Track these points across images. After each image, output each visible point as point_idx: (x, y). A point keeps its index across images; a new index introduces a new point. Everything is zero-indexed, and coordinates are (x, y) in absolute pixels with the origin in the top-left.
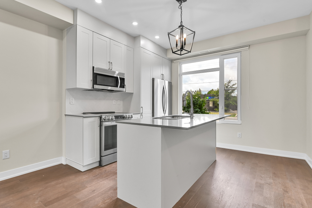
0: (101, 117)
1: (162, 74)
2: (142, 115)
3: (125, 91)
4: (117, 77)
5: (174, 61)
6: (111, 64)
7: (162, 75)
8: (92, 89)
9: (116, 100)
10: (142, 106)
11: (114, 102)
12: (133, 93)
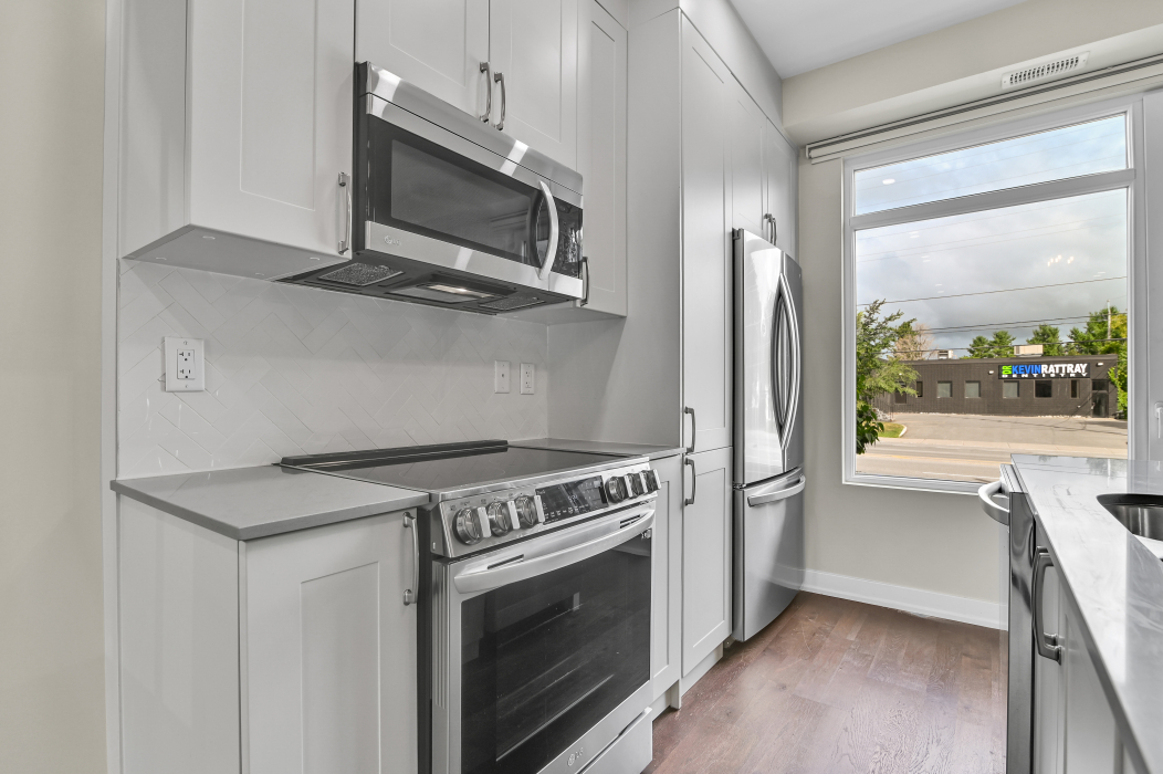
0: (425, 517)
1: (767, 216)
2: (688, 462)
3: (585, 301)
4: (541, 194)
5: (814, 153)
6: (497, 88)
7: (766, 220)
8: (349, 255)
9: (511, 365)
10: (688, 404)
11: (498, 376)
12: (623, 318)
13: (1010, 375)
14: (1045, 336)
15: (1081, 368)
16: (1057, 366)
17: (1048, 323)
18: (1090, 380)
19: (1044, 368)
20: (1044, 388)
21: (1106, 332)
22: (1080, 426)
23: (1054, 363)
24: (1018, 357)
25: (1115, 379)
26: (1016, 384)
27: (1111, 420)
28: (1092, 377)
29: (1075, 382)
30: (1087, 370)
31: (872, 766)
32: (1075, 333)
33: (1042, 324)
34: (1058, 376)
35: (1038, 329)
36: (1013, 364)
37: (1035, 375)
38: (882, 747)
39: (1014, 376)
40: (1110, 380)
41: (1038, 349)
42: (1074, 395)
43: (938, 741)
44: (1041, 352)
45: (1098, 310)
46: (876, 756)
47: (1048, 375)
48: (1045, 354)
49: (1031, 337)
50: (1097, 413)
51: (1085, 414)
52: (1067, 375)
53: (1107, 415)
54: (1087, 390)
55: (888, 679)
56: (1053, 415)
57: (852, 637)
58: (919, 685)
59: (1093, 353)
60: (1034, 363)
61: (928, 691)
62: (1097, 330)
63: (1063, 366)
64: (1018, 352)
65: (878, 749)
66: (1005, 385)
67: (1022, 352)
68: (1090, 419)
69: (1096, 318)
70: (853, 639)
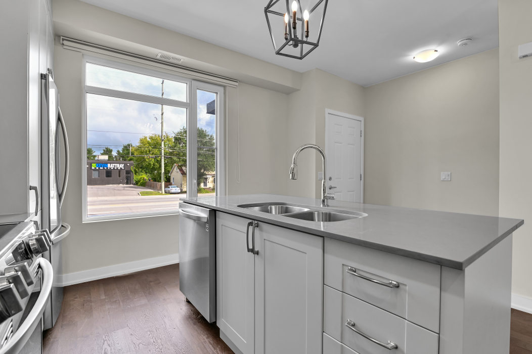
13: (95, 168)
14: (108, 152)
15: (122, 166)
16: (114, 165)
17: (109, 147)
18: (125, 171)
19: (109, 165)
20: (109, 173)
21: (129, 153)
22: (123, 188)
23: (113, 163)
24: (98, 160)
25: (133, 170)
26: (98, 172)
27: (132, 185)
28: (126, 169)
29: (120, 171)
30: (124, 166)
31: (152, 341)
32: (118, 151)
33: (106, 147)
34: (114, 168)
35: (105, 149)
36: (97, 163)
37: (105, 168)
38: (150, 331)
39: (97, 168)
40: (131, 171)
41: (106, 157)
42: (120, 176)
43: (165, 316)
44: (107, 158)
45: (126, 144)
46: (150, 336)
47: (110, 168)
48: (109, 160)
49: (102, 152)
50: (127, 183)
51: (123, 184)
52: (117, 168)
53: (130, 184)
54: (124, 174)
55: (131, 305)
56: (112, 184)
57: (103, 297)
58: (144, 301)
59: (125, 160)
60: (105, 163)
61: (148, 301)
62: (126, 152)
63: (116, 165)
64: (98, 158)
65: (149, 333)
66: (93, 172)
67: (100, 158)
68: (125, 185)
69: (126, 147)
70: (104, 298)
